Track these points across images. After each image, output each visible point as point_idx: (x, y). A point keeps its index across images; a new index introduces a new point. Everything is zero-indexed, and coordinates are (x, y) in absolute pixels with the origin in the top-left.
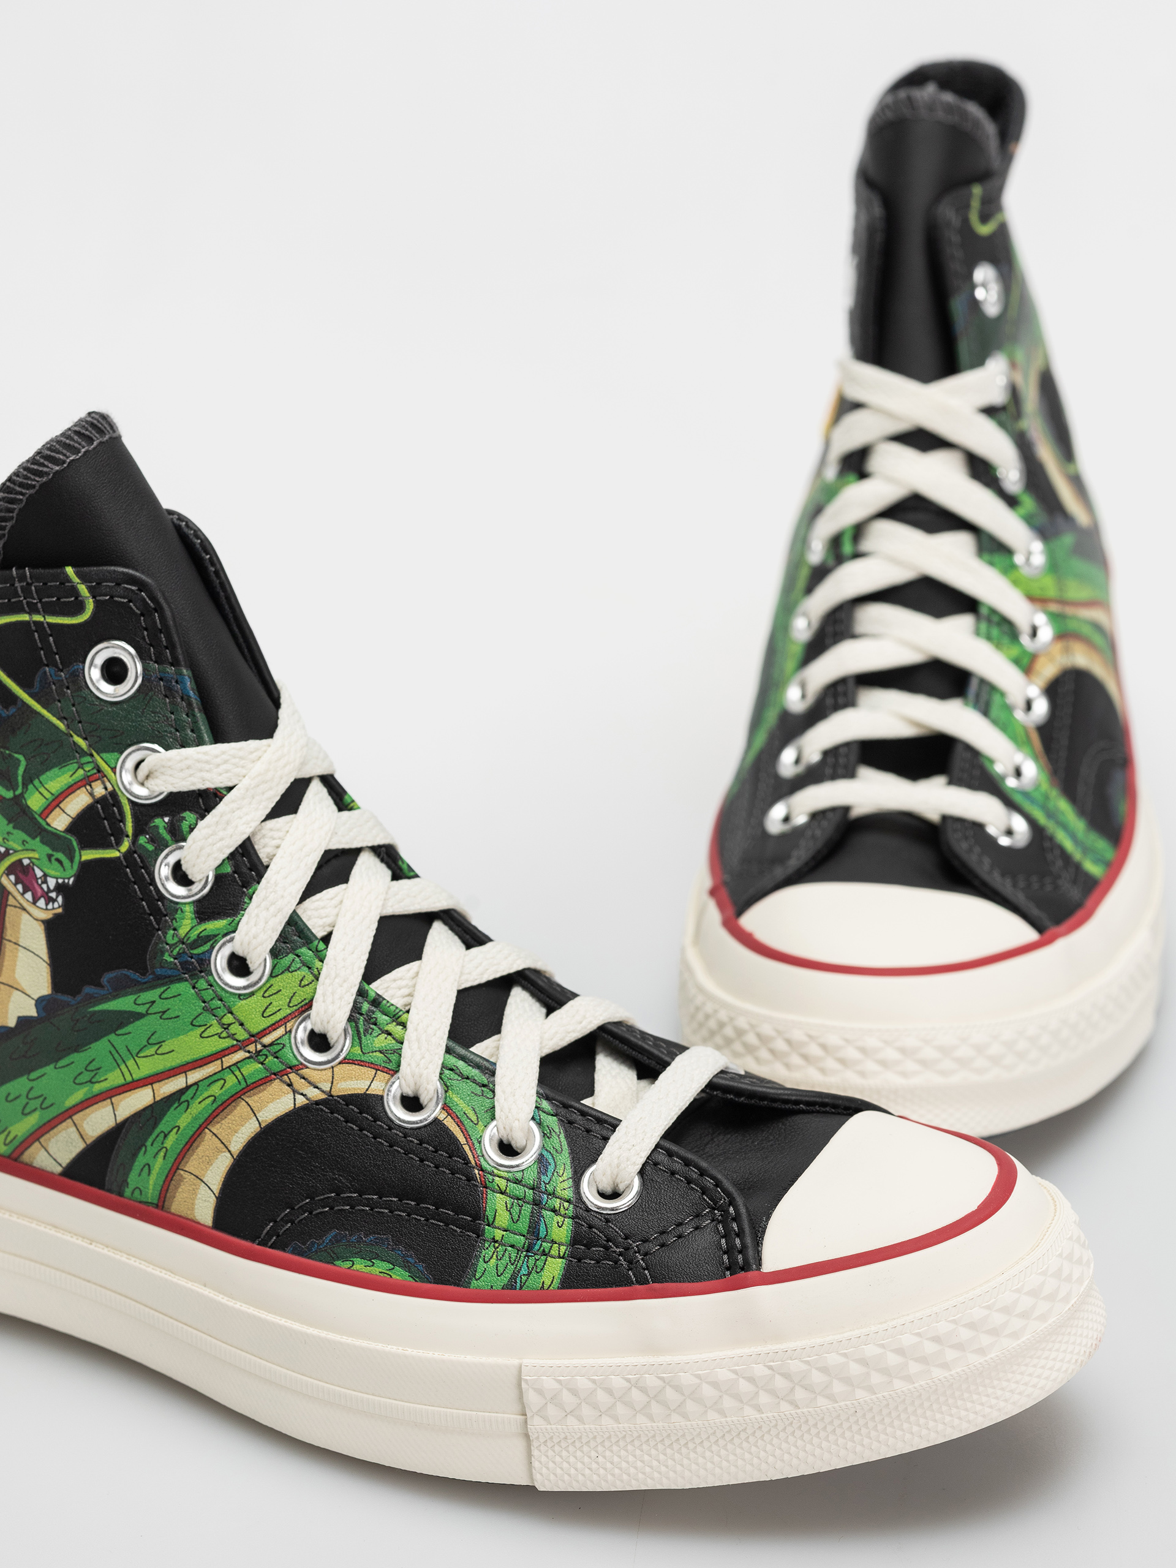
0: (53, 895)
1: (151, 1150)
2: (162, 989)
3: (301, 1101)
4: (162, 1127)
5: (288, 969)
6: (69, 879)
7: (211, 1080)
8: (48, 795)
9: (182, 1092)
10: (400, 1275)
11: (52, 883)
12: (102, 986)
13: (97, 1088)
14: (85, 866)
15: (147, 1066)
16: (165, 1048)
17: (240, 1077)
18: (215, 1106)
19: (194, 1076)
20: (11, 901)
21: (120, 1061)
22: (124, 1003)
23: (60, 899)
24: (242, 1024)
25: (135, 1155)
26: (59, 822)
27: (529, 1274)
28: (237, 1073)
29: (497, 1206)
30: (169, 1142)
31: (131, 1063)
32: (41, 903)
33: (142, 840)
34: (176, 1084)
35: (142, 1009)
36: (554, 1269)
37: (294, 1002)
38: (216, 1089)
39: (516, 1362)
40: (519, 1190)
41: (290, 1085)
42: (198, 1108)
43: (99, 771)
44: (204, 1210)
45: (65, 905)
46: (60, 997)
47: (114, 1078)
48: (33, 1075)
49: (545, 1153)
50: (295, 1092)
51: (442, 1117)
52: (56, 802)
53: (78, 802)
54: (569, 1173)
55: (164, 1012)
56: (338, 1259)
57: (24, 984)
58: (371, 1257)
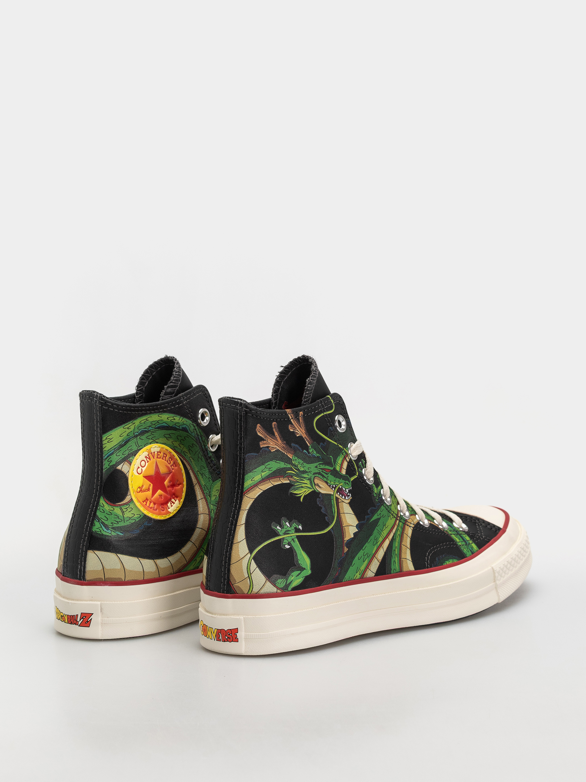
0: (348, 494)
1: (394, 556)
2: (380, 509)
3: (412, 528)
4: (394, 549)
6: (350, 488)
7: (397, 530)
8: (339, 465)
9: (393, 536)
10: (455, 561)
11: (347, 490)
12: (369, 514)
13: (379, 544)
14: (352, 482)
15: (385, 533)
16: (387, 526)
17: (400, 527)
18: (400, 537)
19: (394, 531)
20: (340, 501)
21: (380, 534)
22: (375, 517)
23: (350, 495)
24: (394, 513)
25: (391, 560)
26: (344, 472)
27: (472, 550)
29: (454, 537)
30: (396, 552)
31: (382, 533)
32: (347, 498)
33: (359, 470)
35: (379, 517)
36: (474, 546)
38: (398, 533)
39: (490, 568)
41: (408, 525)
42: (398, 539)
43: (346, 453)
44: (411, 567)
45: (352, 496)
46: (361, 522)
47: (381, 539)
48: (363, 548)
50: (410, 527)
51: (429, 522)
52: (341, 466)
53: (345, 465)
55: (383, 515)
56: (443, 563)
57: (351, 523)
58: (448, 560)
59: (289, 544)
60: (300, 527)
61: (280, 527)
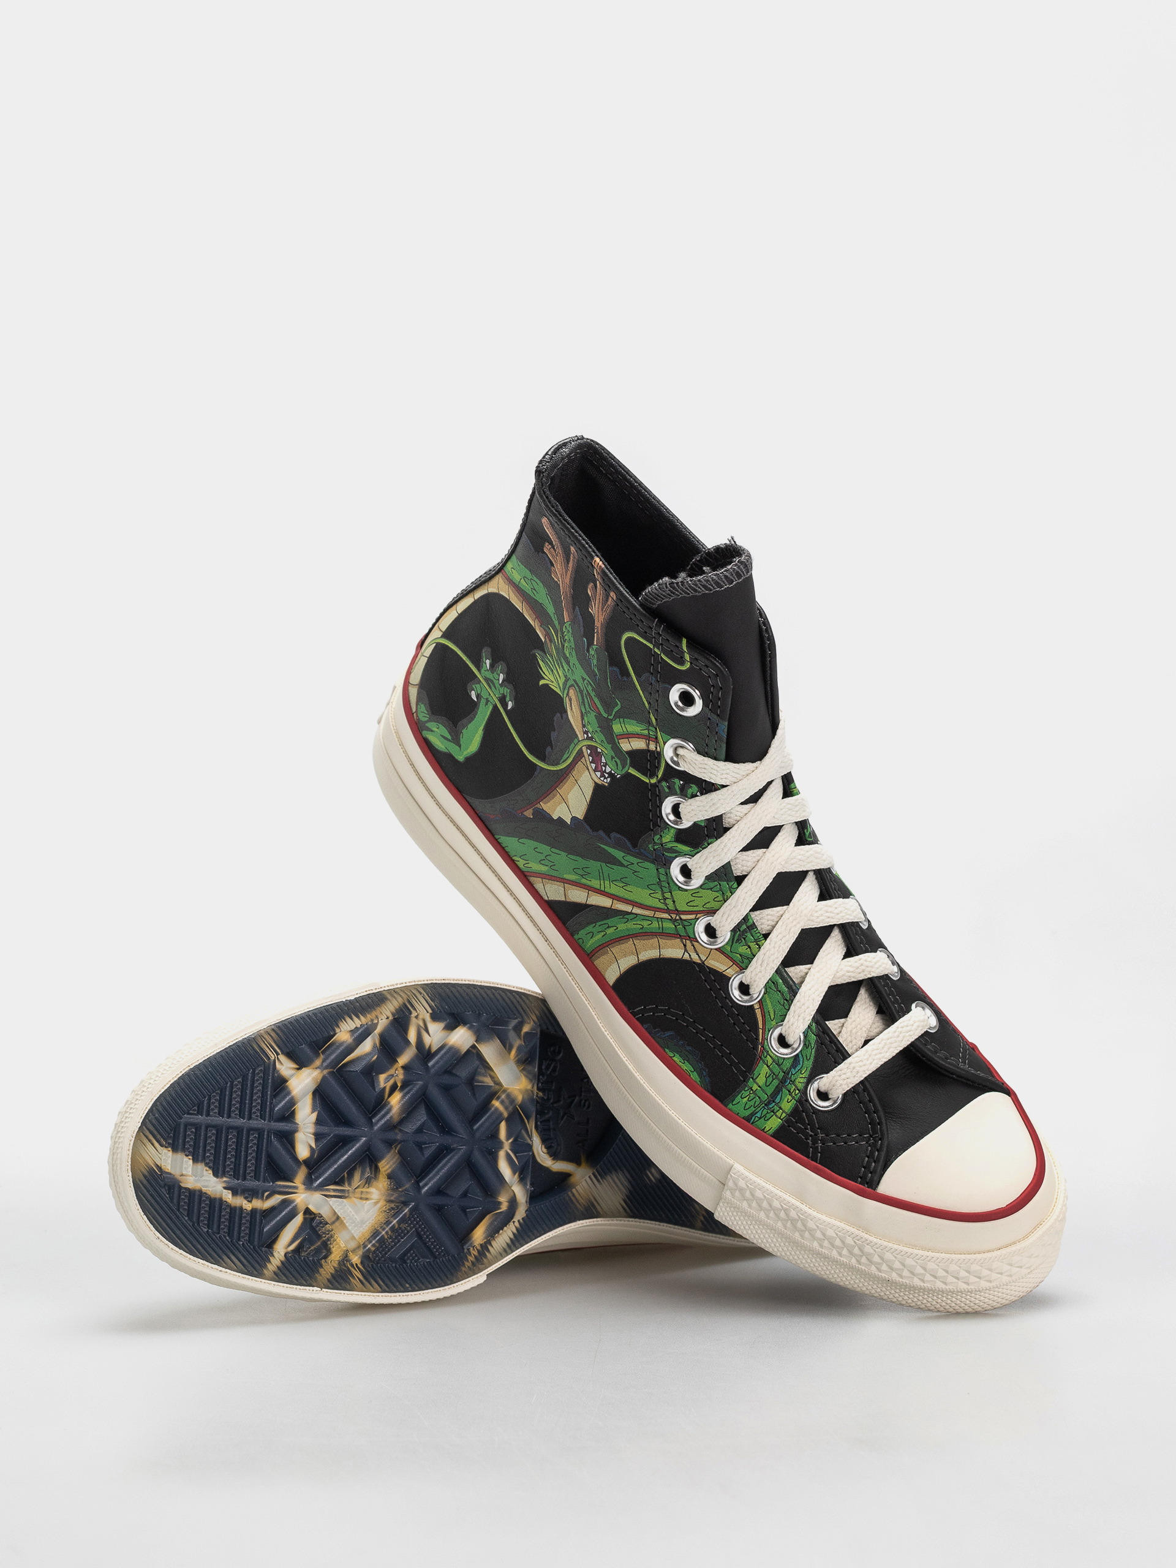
0: (607, 775)
1: (598, 928)
2: (640, 861)
3: (686, 956)
4: (609, 921)
5: (711, 889)
6: (618, 775)
7: (645, 918)
8: (625, 730)
9: (627, 913)
10: (695, 1076)
11: (608, 770)
12: (610, 838)
13: (584, 881)
14: (628, 775)
15: (614, 889)
16: (629, 888)
17: (661, 926)
18: (641, 931)
19: (636, 910)
20: (583, 759)
21: (602, 878)
22: (618, 854)
23: (609, 779)
24: (674, 902)
25: (589, 924)
26: (625, 746)
27: (760, 1118)
28: (660, 923)
29: (762, 1072)
30: (610, 931)
31: (607, 882)
32: (599, 774)
33: (664, 784)
34: (627, 908)
35: (625, 863)
36: (773, 1124)
37: (708, 906)
38: (645, 924)
39: (731, 1162)
40: (776, 1069)
41: (685, 946)
42: (632, 926)
43: (656, 738)
44: (612, 975)
45: (610, 784)
46: (585, 824)
47: (595, 883)
48: (553, 850)
49: (800, 1055)
50: (686, 950)
51: (756, 1007)
52: (629, 736)
53: (639, 744)
54: (806, 1075)
55: (636, 872)
56: (668, 1048)
57: (571, 803)
58: (685, 1058)
59: (478, 696)
60: (510, 705)
61: (492, 666)
